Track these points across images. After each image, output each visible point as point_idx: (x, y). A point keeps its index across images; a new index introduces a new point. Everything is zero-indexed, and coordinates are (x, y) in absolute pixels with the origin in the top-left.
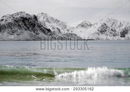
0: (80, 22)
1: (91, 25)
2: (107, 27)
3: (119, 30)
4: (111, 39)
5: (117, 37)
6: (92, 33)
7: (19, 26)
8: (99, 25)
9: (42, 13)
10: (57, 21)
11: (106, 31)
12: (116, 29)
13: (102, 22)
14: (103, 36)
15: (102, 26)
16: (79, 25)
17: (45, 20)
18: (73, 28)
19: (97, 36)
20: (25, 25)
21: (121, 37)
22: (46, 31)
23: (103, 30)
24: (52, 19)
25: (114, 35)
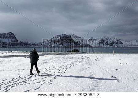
1: (95, 40)
2: (103, 41)
4: (106, 46)
5: (109, 45)
6: (96, 43)
8: (100, 40)
9: (72, 34)
10: (79, 38)
12: (108, 42)
14: (102, 45)
16: (89, 40)
17: (73, 37)
19: (99, 45)
21: (111, 45)
23: (102, 42)
24: (76, 36)
25: (107, 45)
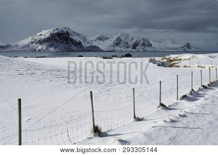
0: (98, 36)
1: (107, 39)
2: (121, 40)
3: (131, 43)
4: (125, 50)
5: (130, 48)
7: (56, 40)
8: (115, 39)
9: (66, 28)
10: (79, 35)
11: (120, 43)
12: (129, 42)
13: (117, 36)
14: (118, 48)
15: (117, 39)
16: (97, 38)
18: (92, 41)
19: (113, 48)
20: (60, 39)
21: (133, 48)
22: (77, 44)
23: (118, 43)
24: (74, 33)
25: (127, 48)
